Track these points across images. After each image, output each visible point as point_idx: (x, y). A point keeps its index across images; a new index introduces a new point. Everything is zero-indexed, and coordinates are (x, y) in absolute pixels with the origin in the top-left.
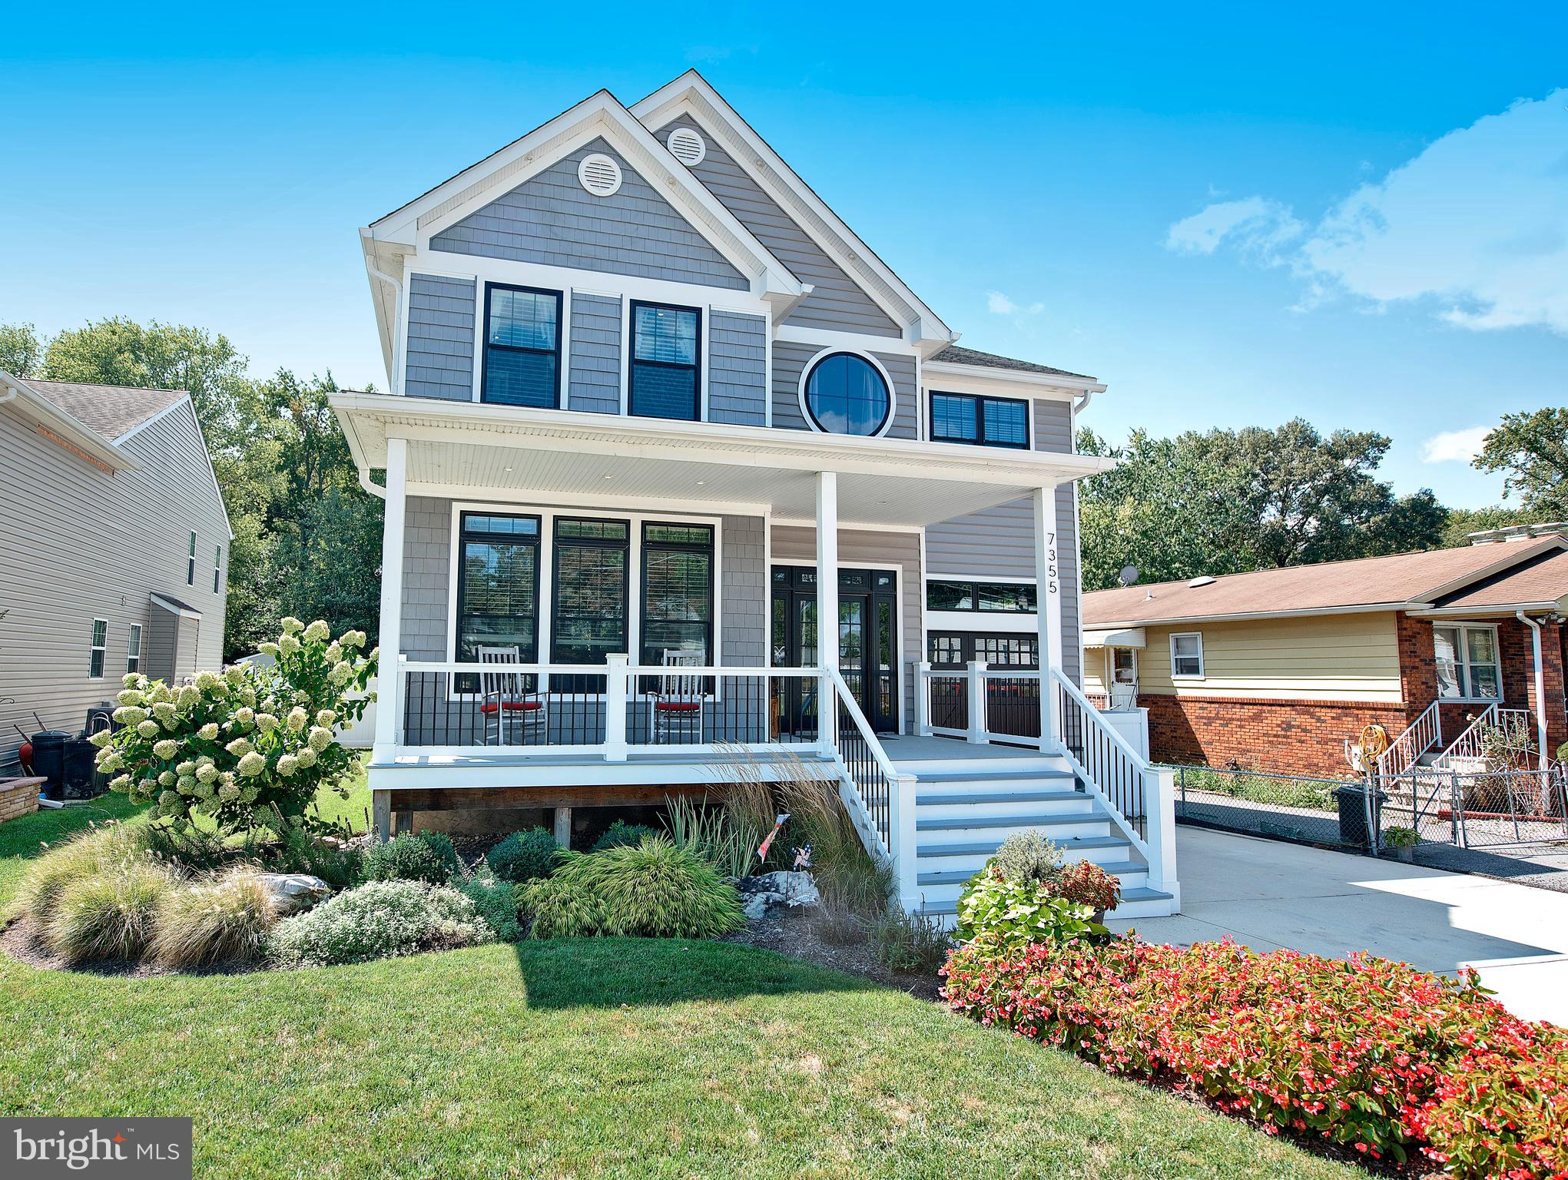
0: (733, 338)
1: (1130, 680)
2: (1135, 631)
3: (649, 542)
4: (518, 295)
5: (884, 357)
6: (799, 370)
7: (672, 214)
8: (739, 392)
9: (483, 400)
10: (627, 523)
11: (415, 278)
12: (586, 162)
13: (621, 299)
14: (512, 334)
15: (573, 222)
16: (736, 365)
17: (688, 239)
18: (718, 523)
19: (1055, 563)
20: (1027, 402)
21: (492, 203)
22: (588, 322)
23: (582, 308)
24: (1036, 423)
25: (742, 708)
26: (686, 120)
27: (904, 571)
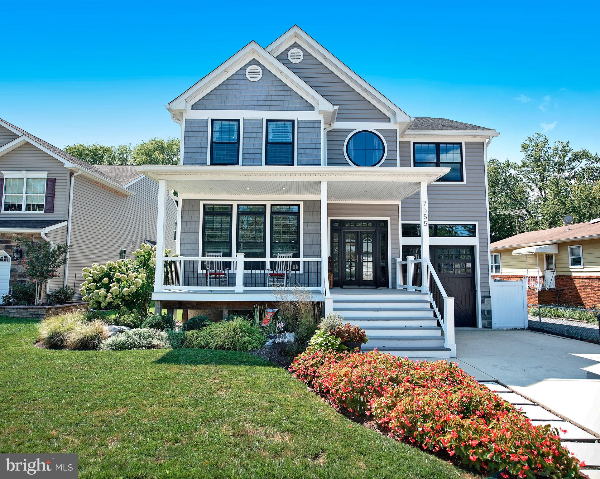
0: (307, 130)
1: (552, 269)
2: (552, 245)
3: (274, 212)
4: (224, 122)
5: (382, 131)
6: (344, 140)
7: (283, 84)
8: (310, 151)
9: (212, 163)
10: (265, 205)
11: (187, 121)
12: (248, 69)
13: (262, 120)
14: (221, 137)
15: (244, 93)
16: (309, 141)
17: (289, 93)
18: (301, 204)
19: (427, 213)
20: (461, 143)
21: (214, 90)
22: (250, 130)
23: (247, 125)
24: (466, 152)
25: (311, 276)
26: (296, 45)
27: (391, 220)
